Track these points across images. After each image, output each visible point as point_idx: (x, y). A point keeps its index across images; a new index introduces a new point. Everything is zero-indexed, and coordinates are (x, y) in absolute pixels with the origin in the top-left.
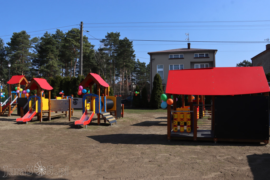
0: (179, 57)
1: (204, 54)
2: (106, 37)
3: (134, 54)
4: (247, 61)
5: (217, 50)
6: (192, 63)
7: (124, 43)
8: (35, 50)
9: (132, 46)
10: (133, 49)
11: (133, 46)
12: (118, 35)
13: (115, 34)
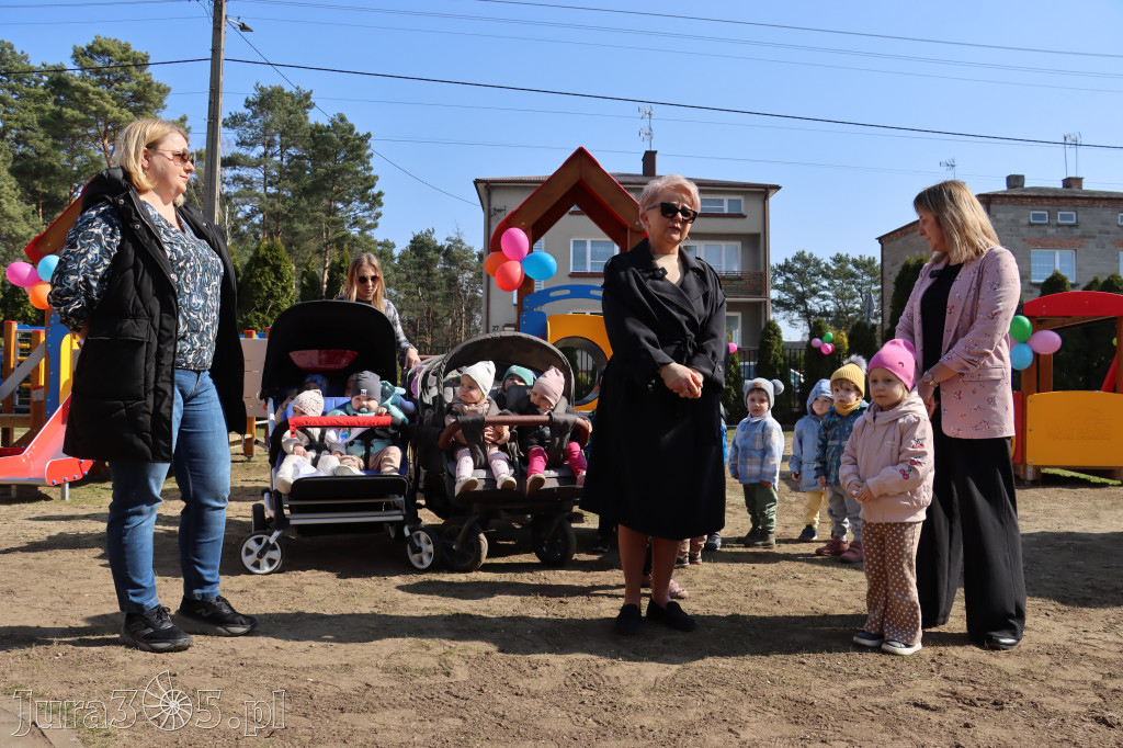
1: (721, 202)
2: (247, 107)
3: (375, 191)
5: (777, 188)
7: (332, 139)
9: (369, 152)
10: (371, 169)
11: (371, 155)
12: (304, 101)
13: (291, 95)
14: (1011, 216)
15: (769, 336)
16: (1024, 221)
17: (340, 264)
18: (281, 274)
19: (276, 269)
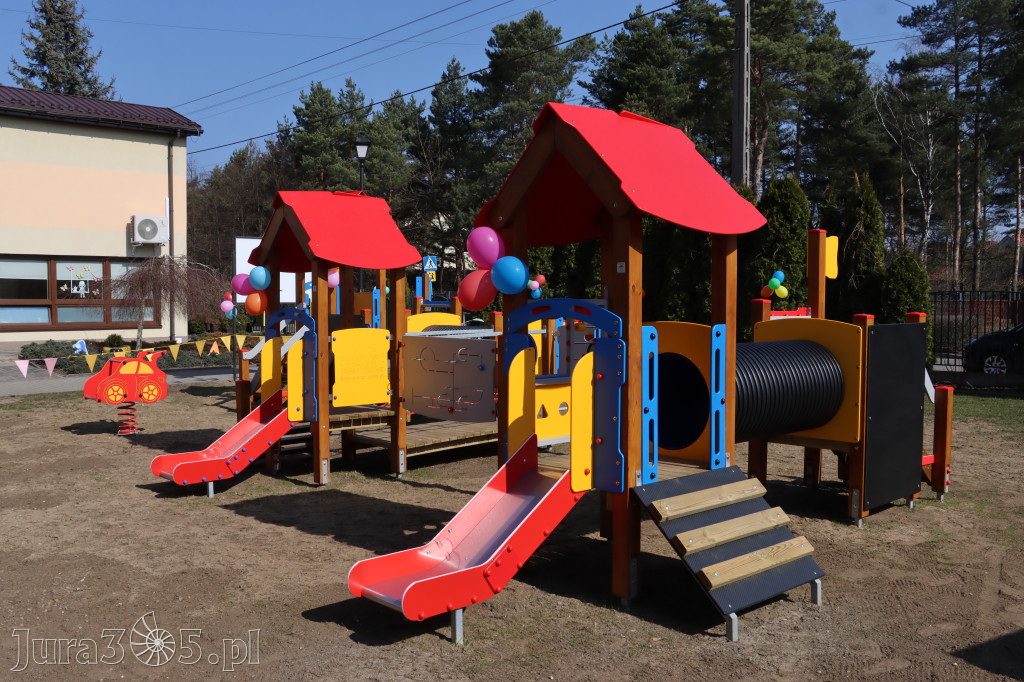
8: (590, 98)
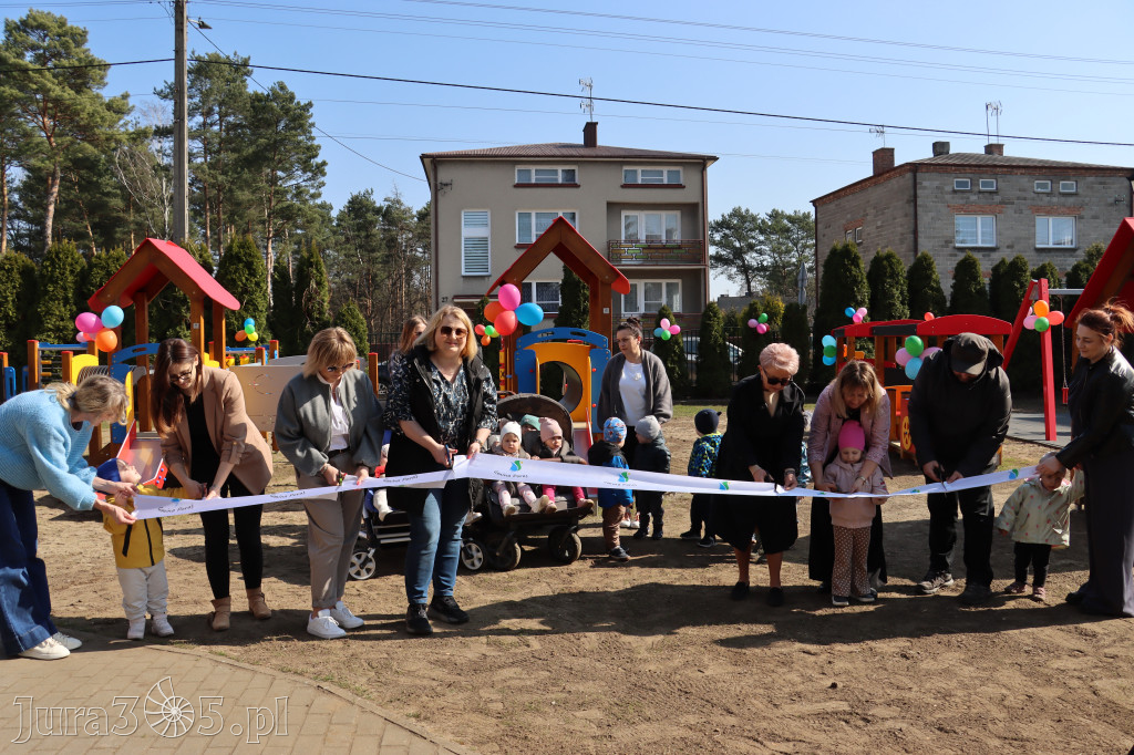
0: (557, 179)
1: (661, 173)
3: (318, 160)
4: (747, 210)
5: (715, 159)
6: (614, 208)
7: (272, 109)
9: (310, 121)
10: (313, 139)
11: (313, 124)
12: (242, 68)
13: (229, 62)
14: (936, 183)
15: (710, 318)
16: (948, 188)
17: (309, 259)
18: (254, 270)
19: (249, 266)
